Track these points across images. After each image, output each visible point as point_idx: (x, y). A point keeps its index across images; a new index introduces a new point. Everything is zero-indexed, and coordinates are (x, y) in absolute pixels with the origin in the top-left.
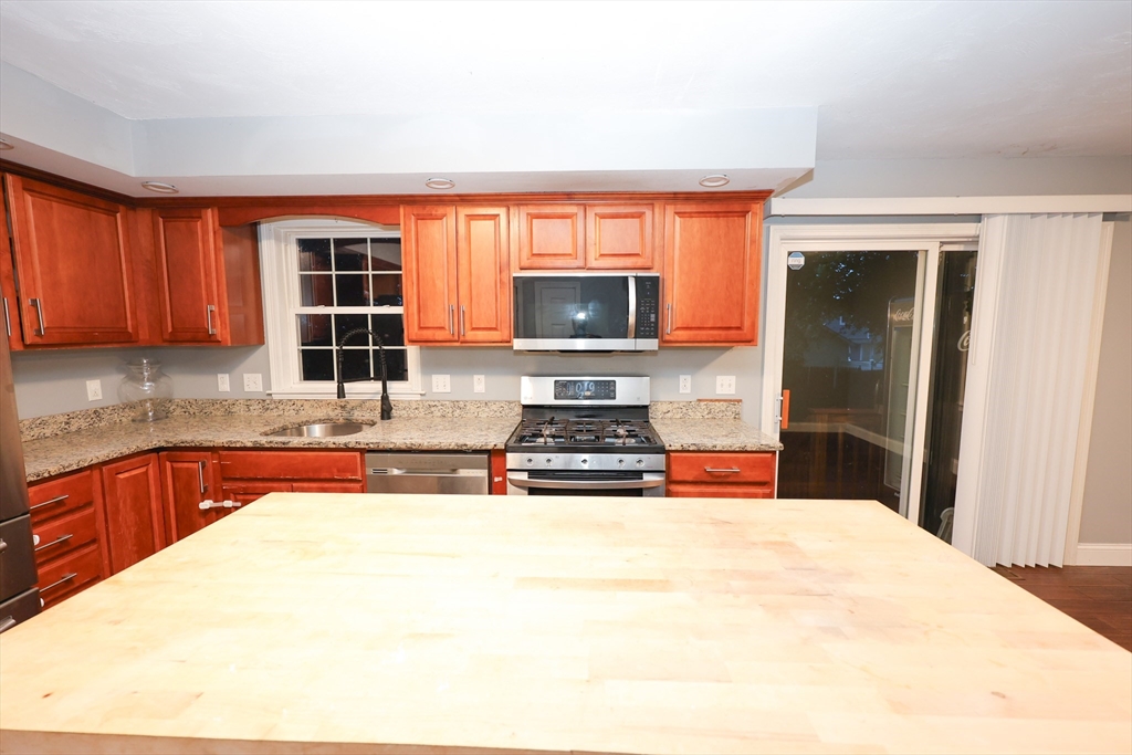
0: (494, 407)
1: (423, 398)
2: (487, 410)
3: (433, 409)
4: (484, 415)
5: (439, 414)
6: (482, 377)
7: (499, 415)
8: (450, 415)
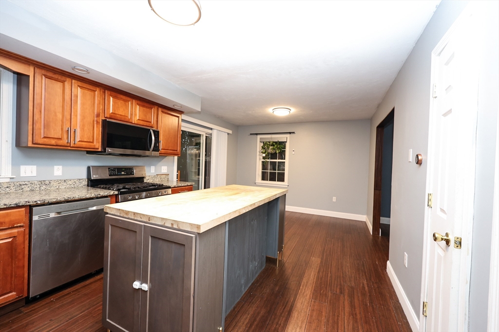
0: (70, 183)
1: (12, 180)
2: (65, 184)
3: (23, 187)
4: (63, 187)
5: (29, 189)
6: (61, 167)
7: (73, 186)
8: (38, 189)
